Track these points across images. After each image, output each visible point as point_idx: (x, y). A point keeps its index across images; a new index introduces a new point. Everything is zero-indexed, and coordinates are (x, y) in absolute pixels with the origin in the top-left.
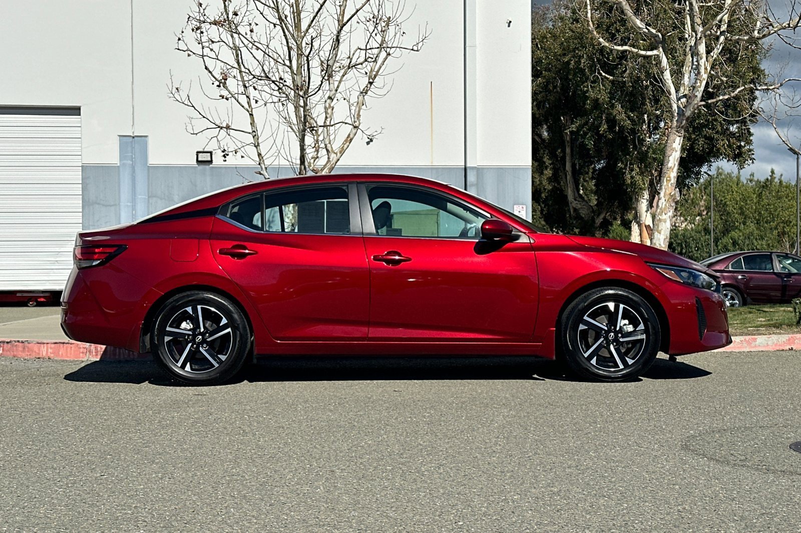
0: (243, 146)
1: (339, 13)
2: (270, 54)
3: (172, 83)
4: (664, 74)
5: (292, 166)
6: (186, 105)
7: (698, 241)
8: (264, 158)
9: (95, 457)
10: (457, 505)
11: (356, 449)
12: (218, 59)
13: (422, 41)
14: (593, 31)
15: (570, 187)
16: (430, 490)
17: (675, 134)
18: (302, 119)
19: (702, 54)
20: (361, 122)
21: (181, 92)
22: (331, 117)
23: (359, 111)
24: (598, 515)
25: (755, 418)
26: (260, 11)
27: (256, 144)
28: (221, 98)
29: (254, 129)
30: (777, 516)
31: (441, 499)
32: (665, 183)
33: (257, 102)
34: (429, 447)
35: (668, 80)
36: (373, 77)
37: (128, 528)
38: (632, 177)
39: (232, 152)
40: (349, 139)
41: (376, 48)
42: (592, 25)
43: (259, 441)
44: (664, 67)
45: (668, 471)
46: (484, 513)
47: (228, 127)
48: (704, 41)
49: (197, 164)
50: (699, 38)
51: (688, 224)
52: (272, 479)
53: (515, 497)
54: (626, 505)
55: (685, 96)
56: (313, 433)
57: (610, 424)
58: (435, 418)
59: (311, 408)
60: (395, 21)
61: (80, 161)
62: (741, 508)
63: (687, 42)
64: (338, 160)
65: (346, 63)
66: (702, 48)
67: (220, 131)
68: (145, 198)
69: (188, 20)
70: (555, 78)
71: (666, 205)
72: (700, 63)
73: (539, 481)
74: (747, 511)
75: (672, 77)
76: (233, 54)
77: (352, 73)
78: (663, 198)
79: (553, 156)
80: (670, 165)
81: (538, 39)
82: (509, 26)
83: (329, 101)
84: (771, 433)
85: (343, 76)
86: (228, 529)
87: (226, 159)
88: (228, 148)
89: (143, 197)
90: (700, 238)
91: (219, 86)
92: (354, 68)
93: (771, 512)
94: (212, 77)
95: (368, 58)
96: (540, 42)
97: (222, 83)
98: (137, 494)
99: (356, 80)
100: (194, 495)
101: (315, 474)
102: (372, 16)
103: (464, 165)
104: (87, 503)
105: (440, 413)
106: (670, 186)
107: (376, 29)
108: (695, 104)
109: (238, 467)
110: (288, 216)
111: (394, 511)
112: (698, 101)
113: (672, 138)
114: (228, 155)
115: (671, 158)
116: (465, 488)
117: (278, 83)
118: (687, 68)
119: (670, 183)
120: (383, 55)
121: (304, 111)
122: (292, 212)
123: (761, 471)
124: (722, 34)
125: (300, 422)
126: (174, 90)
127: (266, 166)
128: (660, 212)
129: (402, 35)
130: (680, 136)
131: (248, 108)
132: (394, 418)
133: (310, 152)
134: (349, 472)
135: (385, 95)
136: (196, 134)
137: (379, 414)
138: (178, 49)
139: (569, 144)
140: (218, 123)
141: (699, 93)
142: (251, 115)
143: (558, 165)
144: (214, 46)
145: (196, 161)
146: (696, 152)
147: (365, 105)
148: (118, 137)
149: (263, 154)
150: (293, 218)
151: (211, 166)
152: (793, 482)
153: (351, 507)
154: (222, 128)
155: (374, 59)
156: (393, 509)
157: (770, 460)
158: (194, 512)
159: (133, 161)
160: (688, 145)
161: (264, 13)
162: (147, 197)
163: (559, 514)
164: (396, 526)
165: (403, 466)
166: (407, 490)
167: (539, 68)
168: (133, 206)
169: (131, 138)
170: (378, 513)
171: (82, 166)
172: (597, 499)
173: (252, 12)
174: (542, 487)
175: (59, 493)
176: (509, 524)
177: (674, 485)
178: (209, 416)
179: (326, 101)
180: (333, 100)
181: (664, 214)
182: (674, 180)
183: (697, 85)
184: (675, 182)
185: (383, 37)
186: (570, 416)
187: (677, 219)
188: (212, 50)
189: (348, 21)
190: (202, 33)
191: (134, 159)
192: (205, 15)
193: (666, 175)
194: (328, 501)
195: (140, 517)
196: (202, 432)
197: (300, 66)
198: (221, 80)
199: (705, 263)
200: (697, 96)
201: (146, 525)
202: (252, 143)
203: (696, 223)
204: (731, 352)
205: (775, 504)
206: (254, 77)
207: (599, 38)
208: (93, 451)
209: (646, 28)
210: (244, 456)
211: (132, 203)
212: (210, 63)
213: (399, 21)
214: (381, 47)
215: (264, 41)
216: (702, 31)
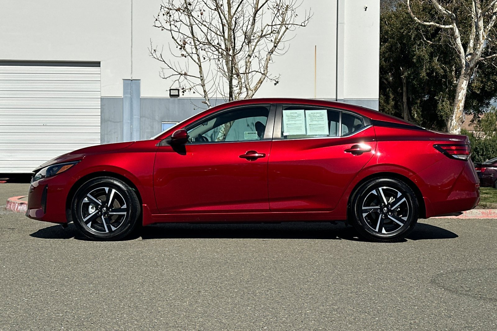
0: (195, 86)
1: (255, 3)
2: (212, 29)
3: (152, 47)
4: (456, 40)
5: (225, 98)
6: (159, 60)
7: (494, 147)
8: (208, 93)
9: (58, 278)
10: (268, 315)
11: (221, 277)
12: (179, 32)
13: (308, 20)
14: (410, 13)
15: (406, 112)
16: (255, 306)
17: (463, 79)
18: (230, 69)
19: (481, 27)
20: (268, 71)
21: (157, 52)
22: (249, 68)
23: (267, 64)
24: (357, 325)
25: (488, 263)
26: (204, 2)
27: (203, 85)
28: (182, 56)
29: (201, 75)
30: (475, 329)
31: (259, 311)
32: (456, 110)
33: (204, 58)
34: (268, 277)
35: (459, 44)
36: (277, 43)
37: (55, 325)
38: (443, 106)
39: (188, 89)
40: (260, 82)
41: (278, 25)
42: (410, 9)
43: (163, 271)
44: (456, 35)
45: (415, 297)
46: (283, 322)
47: (185, 74)
48: (482, 19)
49: (170, 97)
50: (479, 17)
51: (487, 136)
52: (159, 296)
53: (307, 312)
54: (378, 319)
55: (470, 54)
56: (200, 266)
57: (391, 265)
58: (280, 259)
59: (205, 250)
60: (292, 8)
61: (100, 95)
62: (453, 323)
63: (473, 20)
64: (253, 95)
65: (260, 34)
66: (481, 24)
67: (180, 76)
68: (138, 118)
69: (161, 9)
70: (397, 43)
71: (456, 124)
72: (480, 33)
73: (328, 301)
74: (456, 325)
75: (461, 42)
76: (190, 29)
77: (263, 40)
78: (454, 119)
79: (395, 92)
80: (459, 98)
81: (386, 18)
82: (366, 10)
83: (248, 58)
84: (494, 273)
85: (258, 42)
86: (116, 328)
87: (184, 94)
88: (186, 87)
89: (137, 117)
90: (495, 145)
91: (181, 49)
92: (264, 37)
93: (472, 326)
94: (176, 43)
95: (273, 31)
96: (387, 20)
97: (183, 47)
98: (71, 304)
99: (265, 45)
100: (106, 305)
101: (187, 293)
102: (276, 4)
103: (335, 98)
104: (38, 308)
105: (285, 255)
106: (459, 112)
107: (278, 13)
108: (476, 59)
109: (142, 287)
110: (222, 129)
111: (226, 319)
112: (478, 57)
113: (461, 81)
114: (185, 91)
115: (460, 94)
116: (278, 304)
117: (216, 47)
118: (472, 36)
119: (459, 110)
120: (284, 28)
121: (231, 64)
122: (224, 127)
123: (476, 299)
124: (494, 14)
125: (195, 259)
126: (153, 51)
127: (209, 98)
128: (452, 128)
129: (296, 17)
130: (466, 80)
131: (198, 62)
132: (255, 258)
133: (236, 90)
134: (209, 292)
135: (284, 54)
136: (166, 78)
137: (246, 255)
138: (155, 26)
139: (405, 85)
140: (179, 71)
141: (479, 52)
142: (200, 66)
143: (398, 98)
144: (177, 24)
145: (169, 95)
146: (486, 90)
147: (271, 60)
148: (123, 80)
149: (207, 91)
150: (224, 130)
151: (178, 98)
152: (495, 306)
153: (200, 316)
154: (182, 75)
155: (277, 31)
156: (226, 317)
157: (485, 291)
158: (100, 316)
159: (131, 95)
160: (481, 85)
161: (207, 3)
162: (139, 117)
163: (331, 323)
164: (223, 329)
165: (245, 289)
166: (241, 305)
167: (386, 37)
168: (131, 122)
169: (130, 81)
170: (216, 320)
171: (101, 98)
172: (360, 314)
173: (200, 3)
174: (328, 305)
175: (24, 302)
176: (296, 329)
177: (414, 306)
178: (140, 254)
179: (247, 58)
180: (251, 57)
181: (455, 130)
182: (462, 108)
183: (478, 47)
184: (463, 109)
185: (283, 18)
186: (367, 259)
187: (480, 133)
188: (176, 26)
189: (261, 8)
190: (170, 16)
191: (132, 94)
192: (173, 5)
193: (456, 105)
194: (188, 311)
195: (66, 318)
196: (131, 265)
197: (229, 36)
198: (182, 45)
199: (492, 161)
200: (477, 54)
201: (67, 323)
202: (200, 84)
203: (492, 136)
204: (491, 219)
205: (477, 320)
206: (201, 43)
207: (414, 17)
208: (59, 275)
209: (445, 11)
210: (149, 280)
211: (131, 121)
212: (176, 35)
213: (294, 7)
214: (281, 25)
215: (208, 20)
216: (481, 12)
